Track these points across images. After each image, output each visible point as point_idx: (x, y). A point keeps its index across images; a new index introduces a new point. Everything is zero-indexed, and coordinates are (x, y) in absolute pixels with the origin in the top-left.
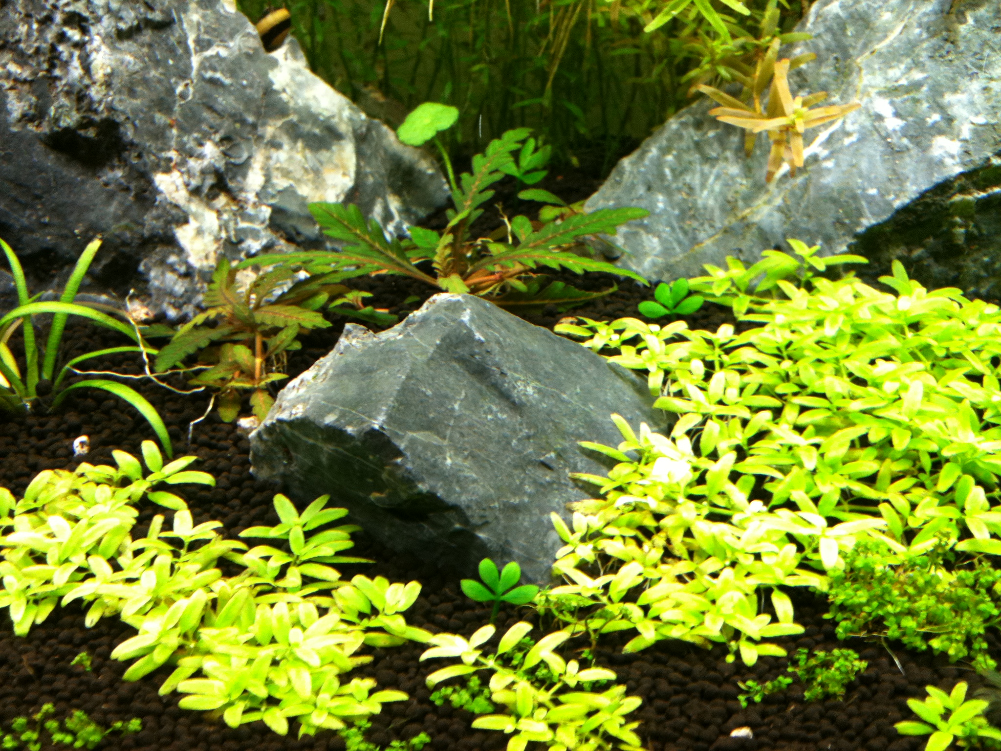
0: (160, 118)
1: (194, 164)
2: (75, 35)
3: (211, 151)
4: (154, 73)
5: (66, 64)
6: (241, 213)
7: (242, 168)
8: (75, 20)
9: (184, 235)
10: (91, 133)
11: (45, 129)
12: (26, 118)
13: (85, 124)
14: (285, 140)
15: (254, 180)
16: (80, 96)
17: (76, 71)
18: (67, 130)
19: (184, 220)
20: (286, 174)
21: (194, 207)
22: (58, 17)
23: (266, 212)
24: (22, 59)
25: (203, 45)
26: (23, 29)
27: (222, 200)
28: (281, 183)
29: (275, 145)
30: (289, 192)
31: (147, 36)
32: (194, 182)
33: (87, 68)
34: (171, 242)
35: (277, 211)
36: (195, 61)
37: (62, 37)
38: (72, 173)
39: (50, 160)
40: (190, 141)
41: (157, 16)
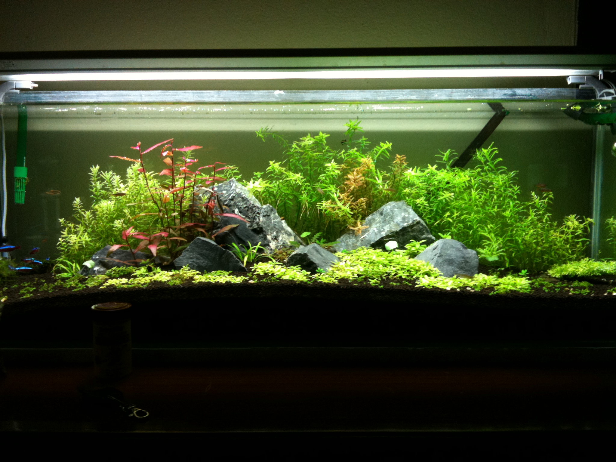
0: (268, 228)
1: (273, 235)
2: (258, 215)
3: (275, 233)
4: (267, 222)
5: (256, 219)
6: (278, 243)
7: (278, 236)
8: (258, 213)
9: (271, 244)
10: (259, 229)
11: (252, 228)
12: (249, 227)
13: (258, 228)
14: (284, 233)
15: (280, 238)
16: (258, 224)
17: (258, 220)
18: (255, 229)
19: (271, 242)
20: (285, 238)
21: (272, 241)
22: (256, 213)
23: (282, 243)
24: (249, 218)
25: (274, 219)
26: (250, 214)
27: (276, 241)
28: (284, 240)
29: (283, 234)
30: (285, 241)
31: (267, 217)
32: (272, 237)
33: (259, 220)
34: (268, 245)
35: (283, 243)
36: (273, 221)
37: (256, 215)
38: (255, 235)
39: (252, 233)
40: (272, 232)
41: (268, 214)
